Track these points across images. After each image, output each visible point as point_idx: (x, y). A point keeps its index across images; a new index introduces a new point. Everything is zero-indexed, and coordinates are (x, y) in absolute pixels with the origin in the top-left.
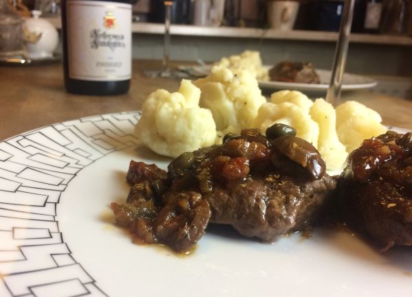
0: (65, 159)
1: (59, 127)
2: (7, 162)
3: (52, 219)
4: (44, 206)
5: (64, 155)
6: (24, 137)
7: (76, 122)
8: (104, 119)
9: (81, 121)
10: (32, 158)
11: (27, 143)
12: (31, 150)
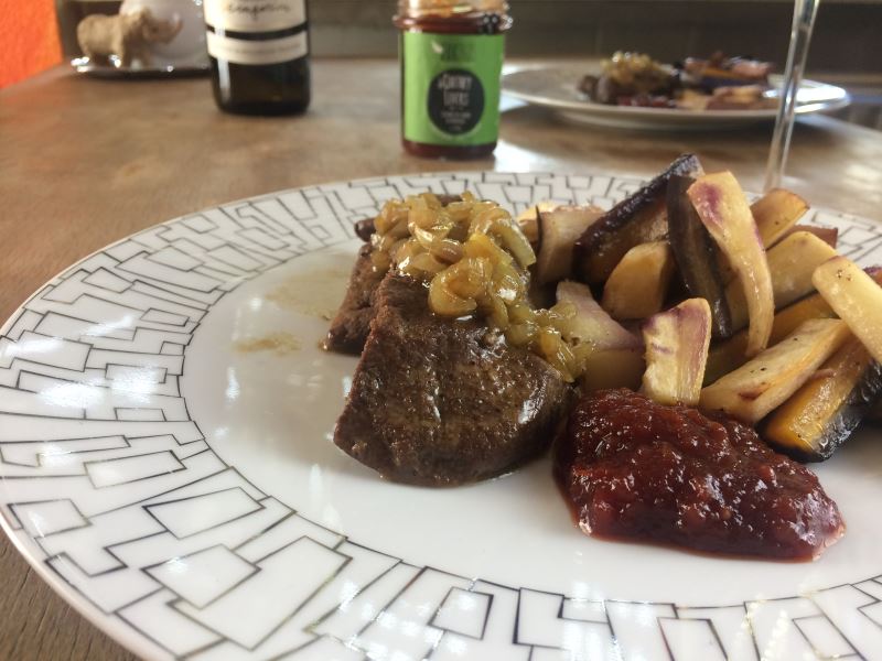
0: (289, 239)
2: (204, 235)
3: (205, 307)
5: (292, 233)
6: (251, 204)
7: (342, 188)
8: (387, 184)
9: (350, 185)
10: (246, 234)
11: (248, 211)
12: (249, 223)
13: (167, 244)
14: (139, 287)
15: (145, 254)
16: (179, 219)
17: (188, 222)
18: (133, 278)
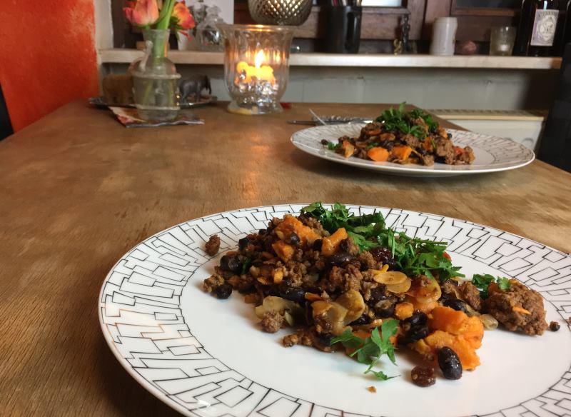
0: (186, 257)
1: (185, 227)
2: (145, 262)
3: (177, 307)
4: (172, 297)
5: (187, 254)
6: (157, 238)
7: (198, 222)
10: (163, 257)
11: (158, 243)
12: (162, 250)
13: (132, 271)
14: (138, 300)
15: (126, 280)
16: (127, 254)
17: (132, 255)
18: (132, 295)
